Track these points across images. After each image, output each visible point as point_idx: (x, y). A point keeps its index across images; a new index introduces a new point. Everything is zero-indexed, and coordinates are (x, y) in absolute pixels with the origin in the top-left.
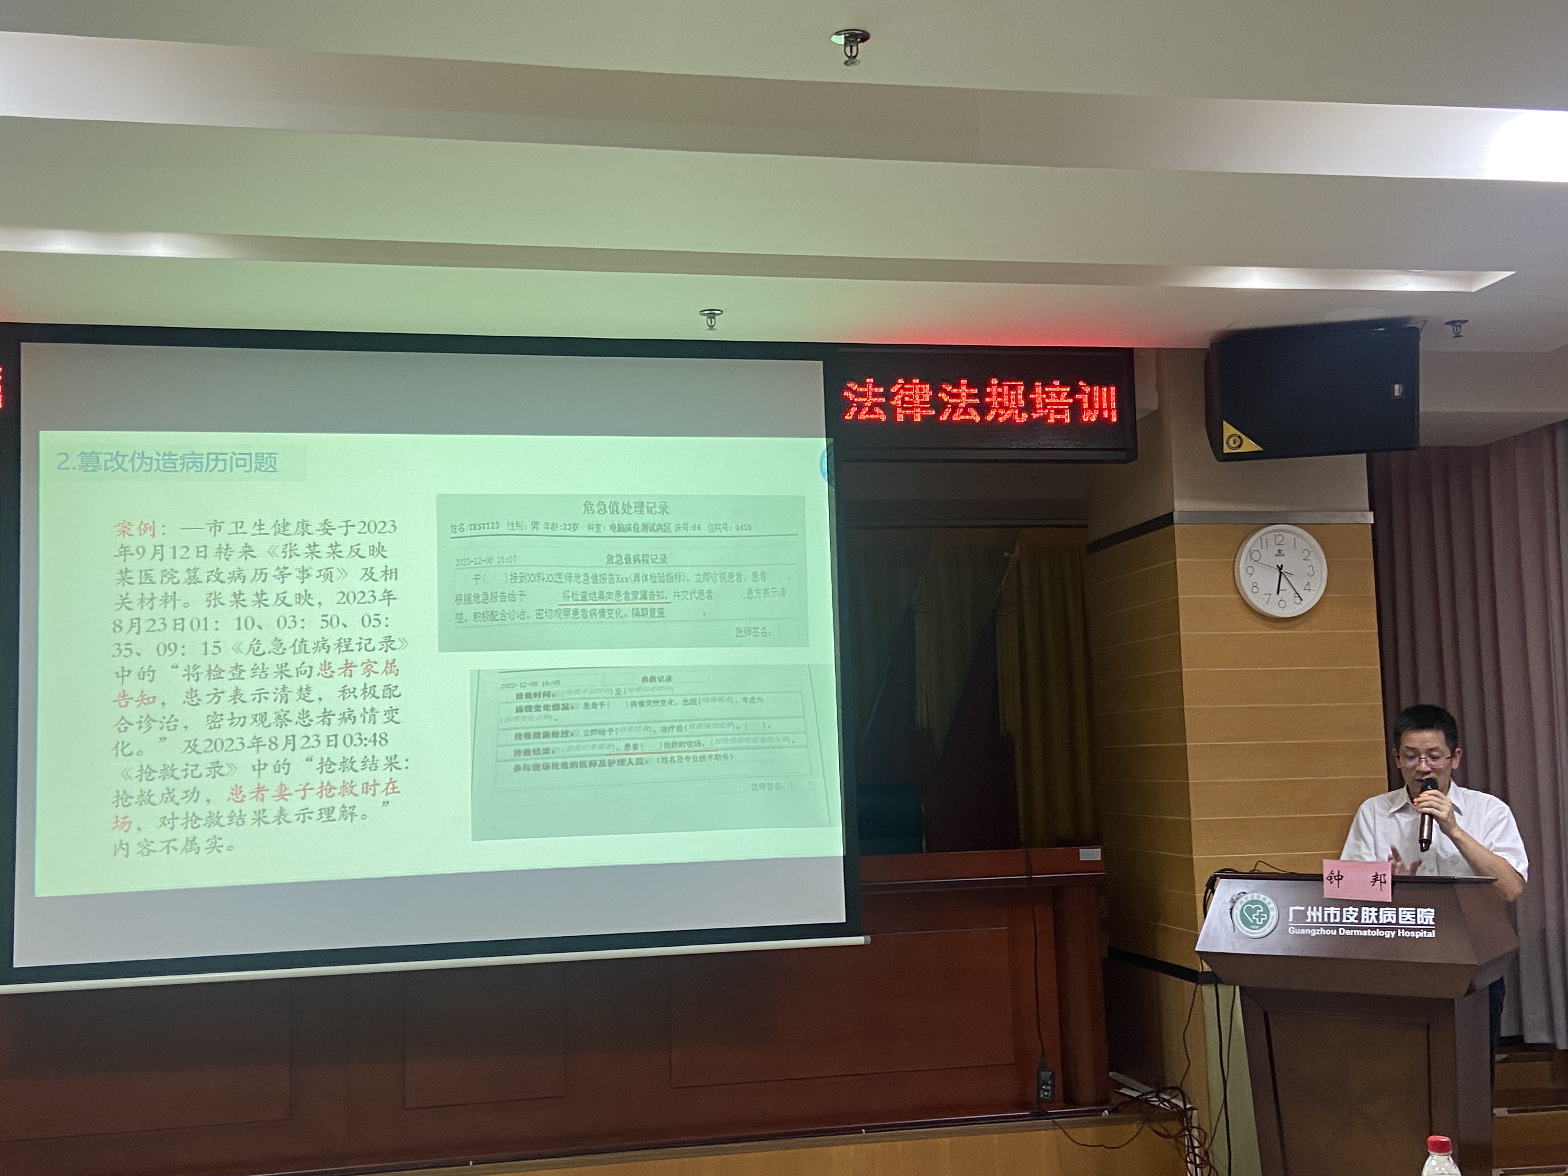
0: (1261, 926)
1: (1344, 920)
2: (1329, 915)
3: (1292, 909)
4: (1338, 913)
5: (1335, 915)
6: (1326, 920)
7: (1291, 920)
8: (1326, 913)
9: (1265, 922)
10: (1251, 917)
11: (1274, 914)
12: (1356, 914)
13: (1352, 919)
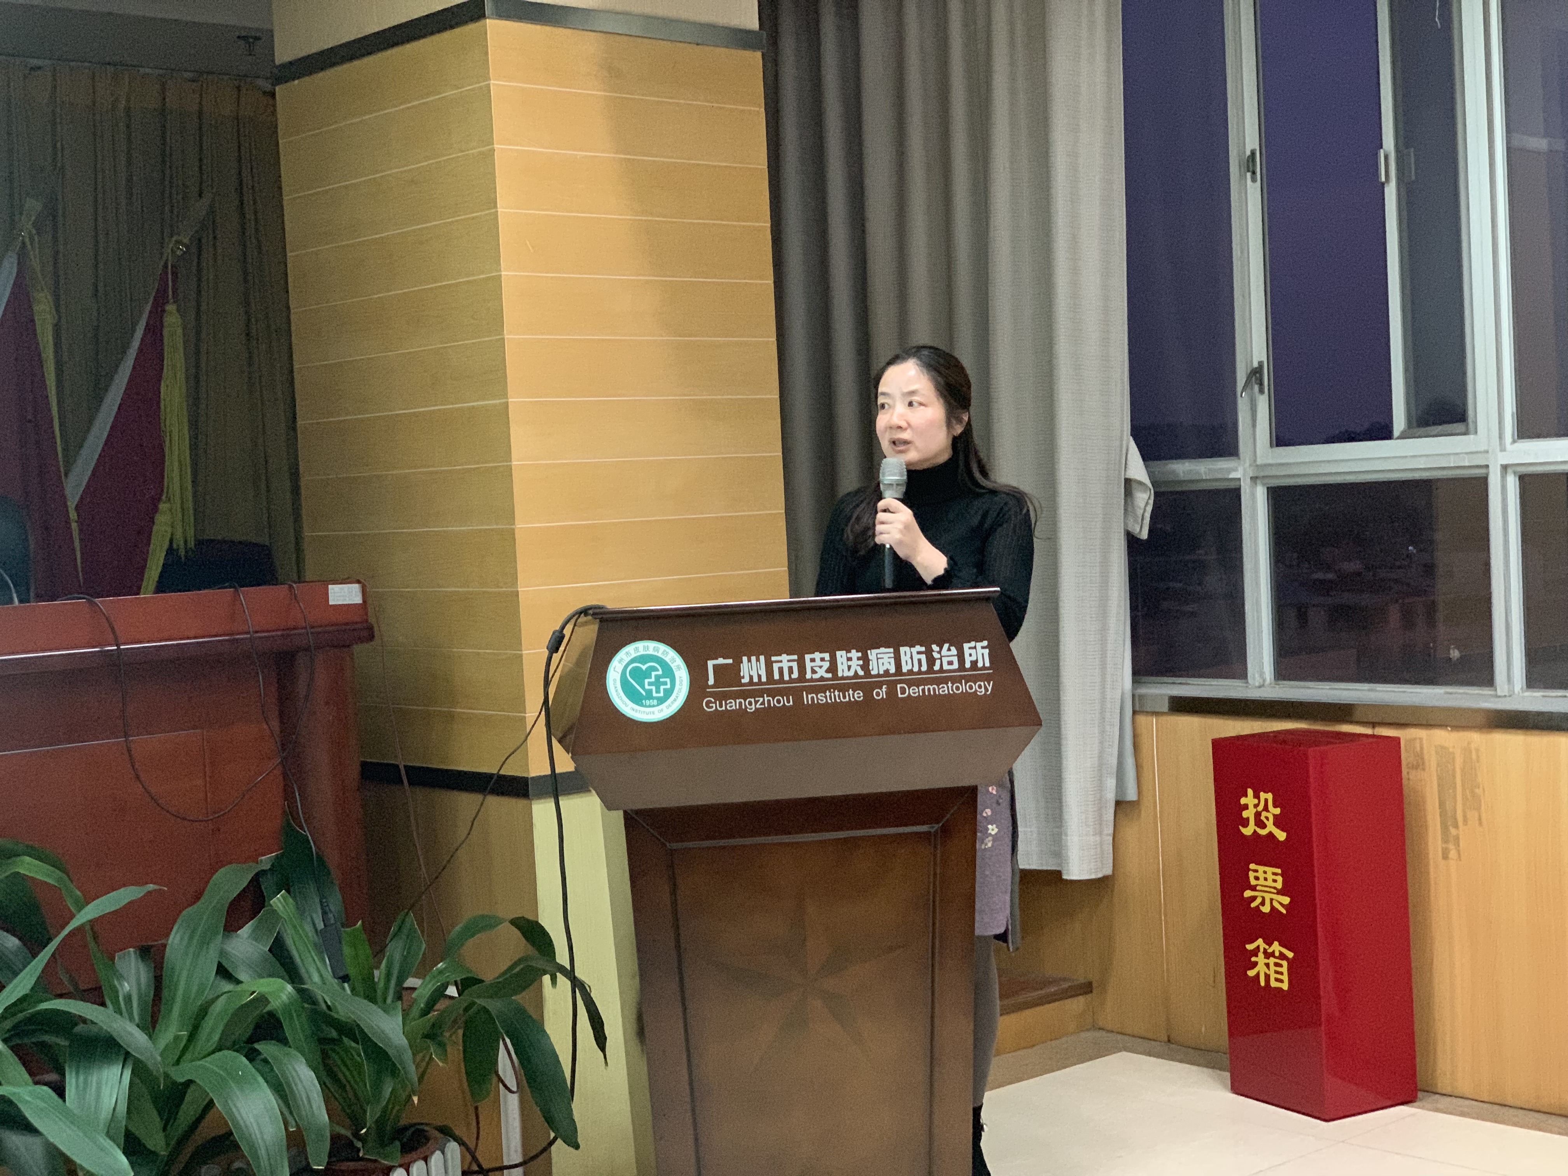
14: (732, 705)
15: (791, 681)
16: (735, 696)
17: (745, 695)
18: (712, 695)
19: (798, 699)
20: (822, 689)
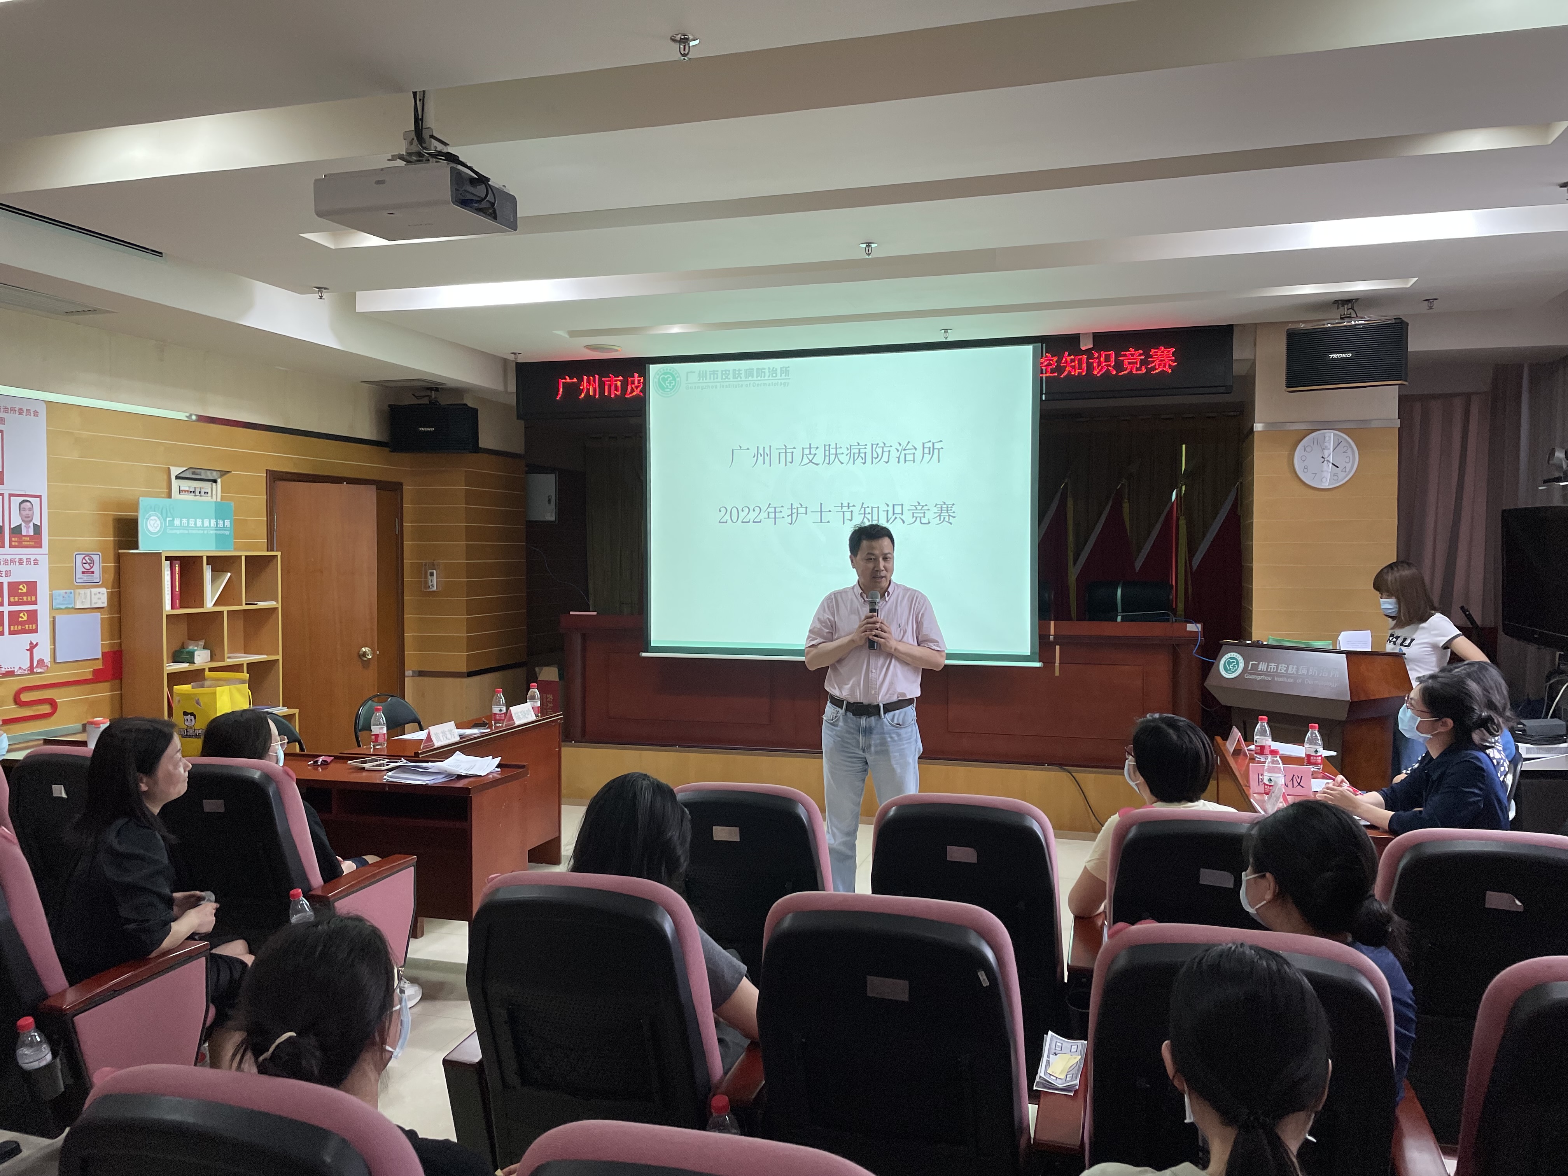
0: (1233, 672)
1: (1279, 671)
2: (1271, 668)
3: (1251, 663)
4: (1275, 667)
5: (1274, 668)
6: (1269, 670)
7: (1249, 669)
8: (1270, 667)
9: (1236, 670)
10: (1229, 666)
11: (1242, 665)
12: (1285, 668)
13: (1283, 671)
14: (1253, 677)
15: (1273, 672)
16: (1254, 674)
17: (1257, 674)
18: (1248, 673)
19: (1273, 679)
20: (1281, 676)
